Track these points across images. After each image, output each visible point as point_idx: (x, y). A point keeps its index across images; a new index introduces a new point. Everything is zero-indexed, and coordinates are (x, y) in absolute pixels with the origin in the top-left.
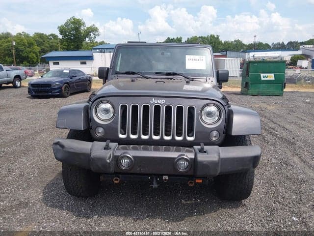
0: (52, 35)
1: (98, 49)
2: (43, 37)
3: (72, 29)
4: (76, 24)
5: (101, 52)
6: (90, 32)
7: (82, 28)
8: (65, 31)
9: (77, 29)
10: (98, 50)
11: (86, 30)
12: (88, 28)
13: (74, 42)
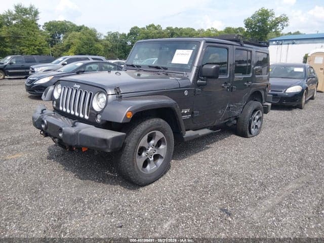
0: (239, 28)
1: (275, 41)
2: (230, 31)
3: (259, 21)
4: (264, 15)
5: (278, 44)
6: (278, 23)
7: (270, 19)
8: (251, 24)
9: (264, 21)
10: (274, 43)
11: (274, 21)
12: (277, 19)
13: (258, 34)
